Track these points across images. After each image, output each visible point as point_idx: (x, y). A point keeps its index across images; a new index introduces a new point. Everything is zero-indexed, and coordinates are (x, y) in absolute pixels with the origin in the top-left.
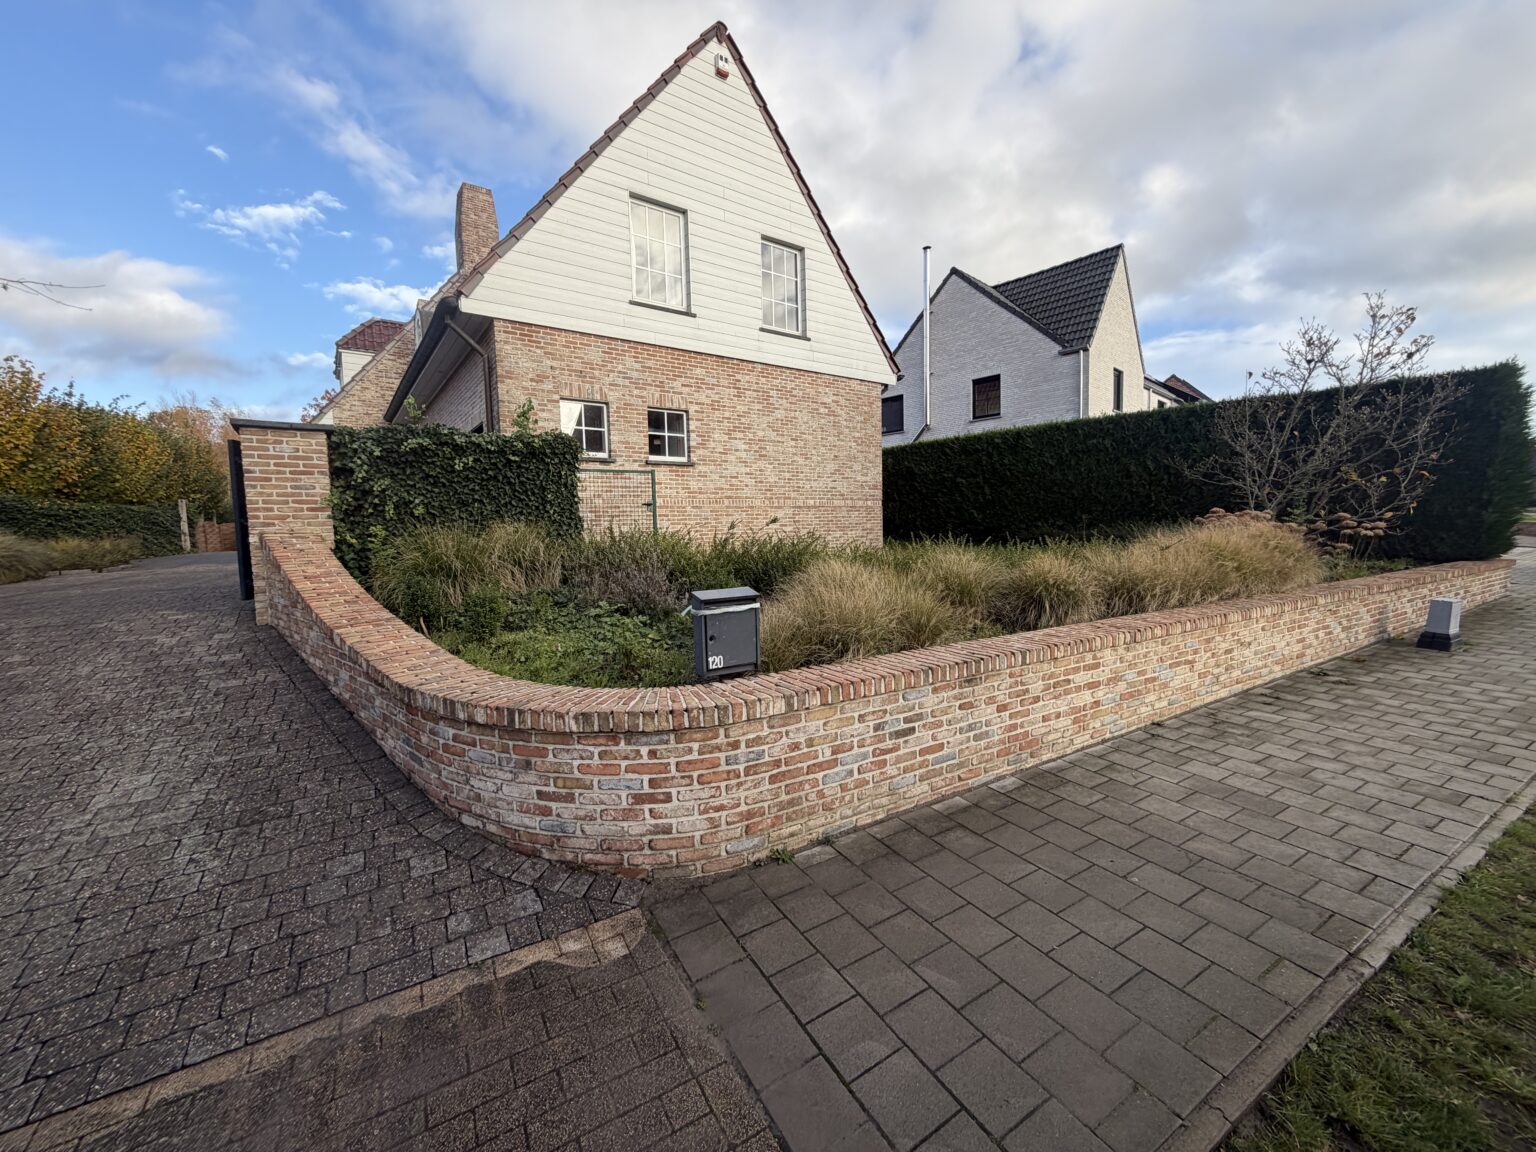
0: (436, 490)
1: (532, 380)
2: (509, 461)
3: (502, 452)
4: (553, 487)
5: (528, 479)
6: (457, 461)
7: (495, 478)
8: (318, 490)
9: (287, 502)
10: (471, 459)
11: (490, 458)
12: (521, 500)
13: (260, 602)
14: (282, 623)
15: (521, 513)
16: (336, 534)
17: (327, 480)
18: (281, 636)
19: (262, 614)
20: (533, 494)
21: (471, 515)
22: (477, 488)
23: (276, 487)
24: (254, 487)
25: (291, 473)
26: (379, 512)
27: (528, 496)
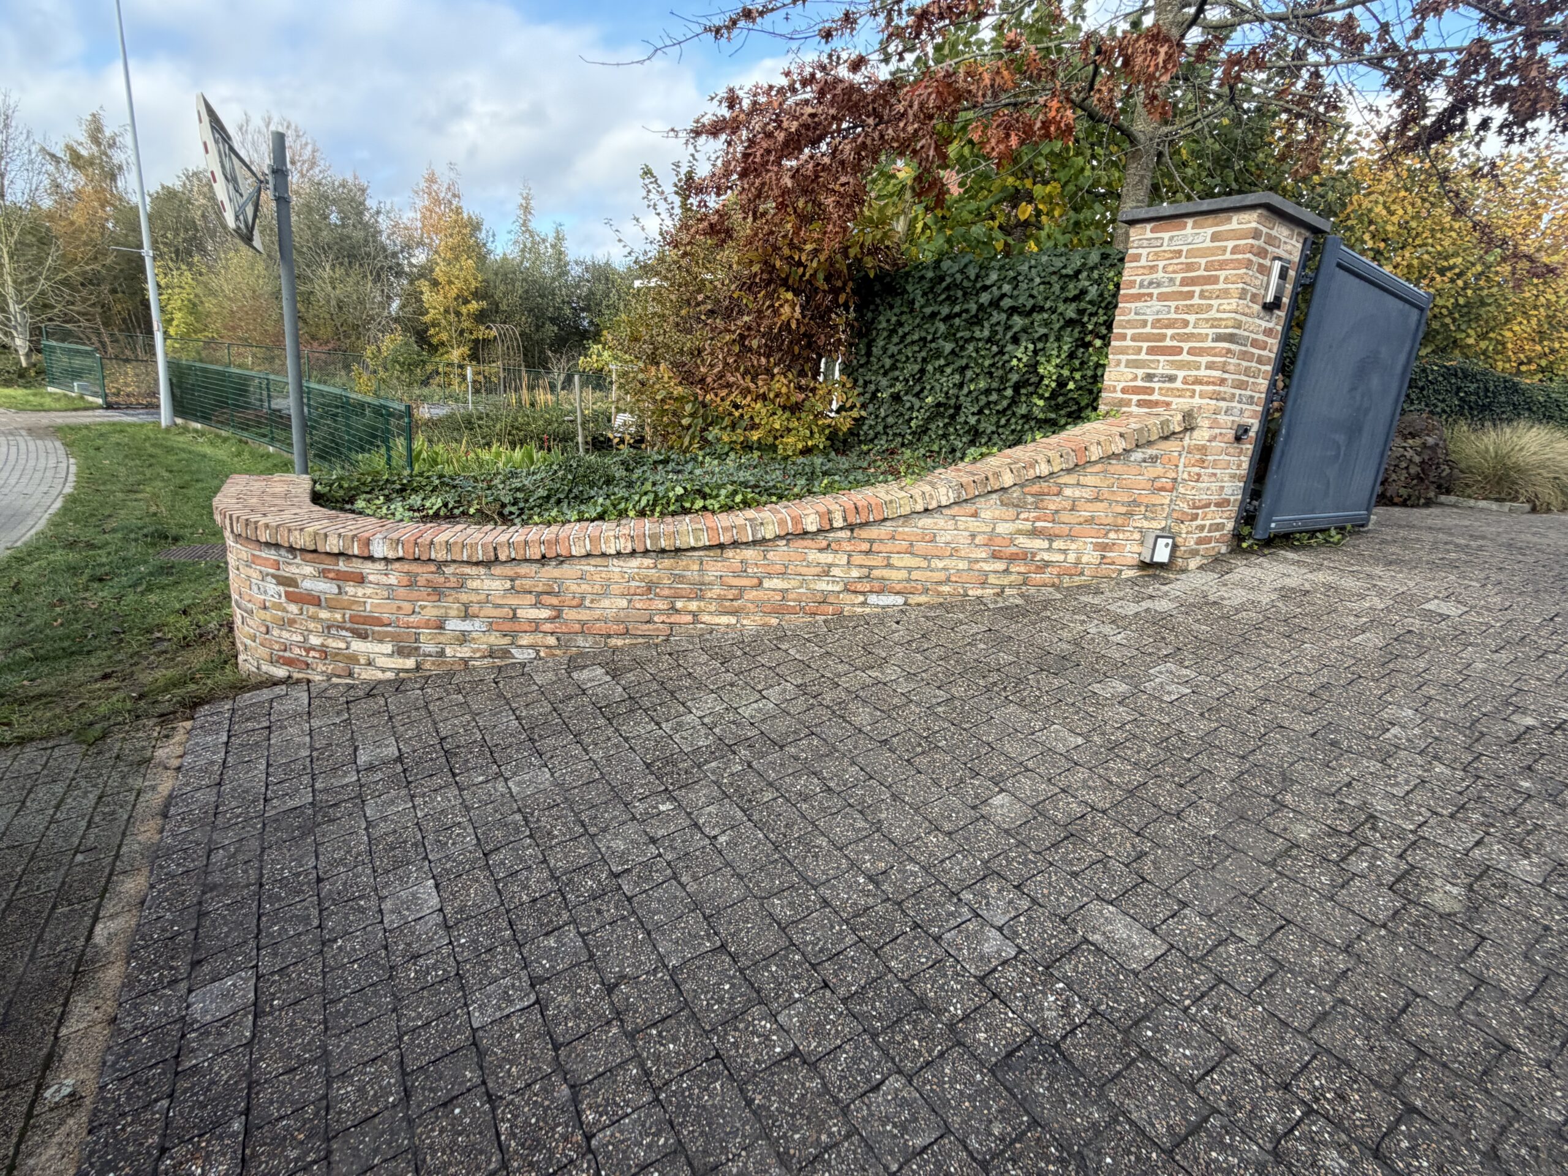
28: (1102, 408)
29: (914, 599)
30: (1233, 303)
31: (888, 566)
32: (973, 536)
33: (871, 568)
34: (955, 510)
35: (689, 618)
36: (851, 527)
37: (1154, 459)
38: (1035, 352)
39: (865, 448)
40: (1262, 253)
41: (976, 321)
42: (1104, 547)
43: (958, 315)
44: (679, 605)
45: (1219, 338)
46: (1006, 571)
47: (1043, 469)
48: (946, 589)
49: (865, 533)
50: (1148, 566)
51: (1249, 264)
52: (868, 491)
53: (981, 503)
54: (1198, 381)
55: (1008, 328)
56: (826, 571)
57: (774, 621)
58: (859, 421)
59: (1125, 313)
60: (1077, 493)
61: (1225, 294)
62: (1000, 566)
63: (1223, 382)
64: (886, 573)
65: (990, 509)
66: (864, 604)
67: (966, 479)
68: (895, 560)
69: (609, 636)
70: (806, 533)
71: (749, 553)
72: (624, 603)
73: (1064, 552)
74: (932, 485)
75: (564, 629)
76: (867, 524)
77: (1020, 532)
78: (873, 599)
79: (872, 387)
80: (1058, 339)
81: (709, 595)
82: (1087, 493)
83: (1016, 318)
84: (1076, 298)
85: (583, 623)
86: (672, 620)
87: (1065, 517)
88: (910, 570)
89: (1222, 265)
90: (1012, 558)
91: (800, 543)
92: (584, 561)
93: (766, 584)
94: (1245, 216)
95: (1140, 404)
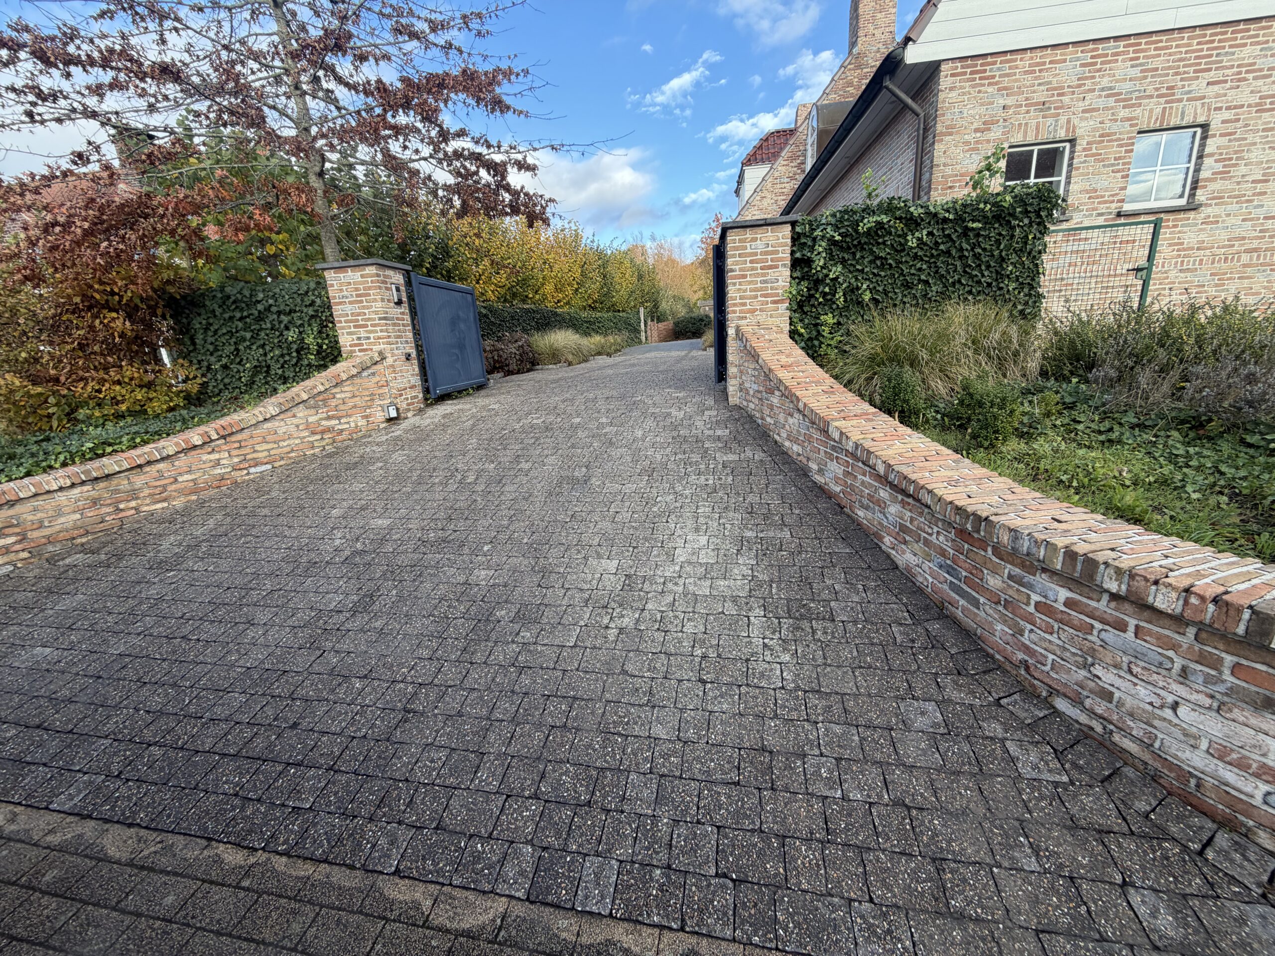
0: (883, 274)
1: (976, 130)
2: (967, 229)
3: (960, 219)
4: (1014, 258)
5: (984, 250)
6: (909, 238)
7: (948, 253)
8: (781, 283)
9: (756, 297)
10: (925, 232)
11: (943, 230)
12: (972, 277)
13: (732, 385)
14: (752, 406)
15: (970, 292)
16: (791, 324)
17: (787, 272)
18: (751, 418)
19: (733, 396)
20: (988, 267)
21: (915, 297)
22: (924, 267)
23: (750, 283)
24: (734, 284)
25: (762, 269)
26: (829, 301)
27: (981, 272)
28: (344, 355)
29: (277, 464)
30: (379, 304)
31: (255, 451)
32: (297, 426)
33: (245, 455)
34: (282, 416)
35: (133, 512)
36: (224, 437)
37: (373, 374)
38: (300, 333)
39: (215, 400)
40: (385, 282)
41: (260, 318)
42: (367, 417)
43: (248, 317)
44: (122, 506)
45: (380, 319)
46: (322, 438)
47: (321, 388)
48: (293, 455)
49: (233, 438)
50: (390, 420)
51: (380, 288)
52: (228, 418)
53: (295, 410)
54: (379, 338)
55: (280, 322)
56: (217, 463)
57: (194, 498)
58: (204, 385)
59: (337, 311)
60: (343, 396)
61: (375, 300)
62: (318, 437)
63: (389, 337)
64: (255, 455)
65: (301, 412)
66: (248, 474)
67: (281, 401)
68: (258, 448)
69: (74, 538)
70: (196, 446)
71: (161, 466)
72: (78, 516)
73: (348, 423)
74: (264, 407)
75: (32, 545)
76: (233, 433)
77: (321, 419)
78: (252, 470)
79: (205, 364)
80: (310, 325)
81: (142, 495)
82: (348, 395)
83: (282, 317)
84: (310, 305)
85: (48, 537)
86: (120, 516)
87: (342, 407)
88: (268, 450)
89: (370, 288)
90: (323, 432)
91: (193, 453)
92: (32, 500)
93: (180, 479)
94: (370, 268)
95: (360, 351)
